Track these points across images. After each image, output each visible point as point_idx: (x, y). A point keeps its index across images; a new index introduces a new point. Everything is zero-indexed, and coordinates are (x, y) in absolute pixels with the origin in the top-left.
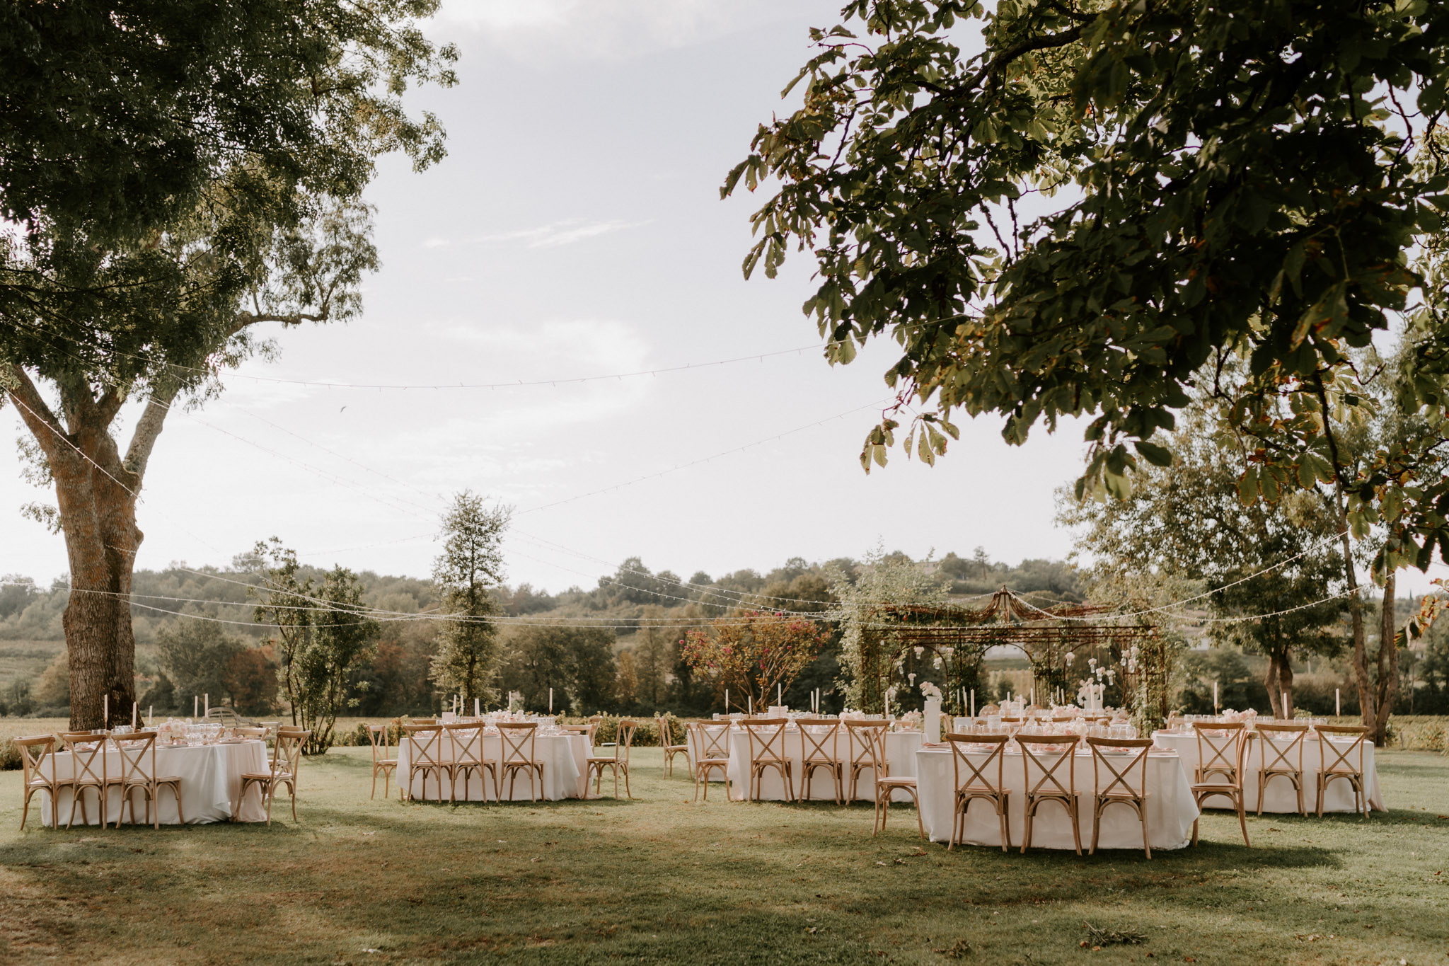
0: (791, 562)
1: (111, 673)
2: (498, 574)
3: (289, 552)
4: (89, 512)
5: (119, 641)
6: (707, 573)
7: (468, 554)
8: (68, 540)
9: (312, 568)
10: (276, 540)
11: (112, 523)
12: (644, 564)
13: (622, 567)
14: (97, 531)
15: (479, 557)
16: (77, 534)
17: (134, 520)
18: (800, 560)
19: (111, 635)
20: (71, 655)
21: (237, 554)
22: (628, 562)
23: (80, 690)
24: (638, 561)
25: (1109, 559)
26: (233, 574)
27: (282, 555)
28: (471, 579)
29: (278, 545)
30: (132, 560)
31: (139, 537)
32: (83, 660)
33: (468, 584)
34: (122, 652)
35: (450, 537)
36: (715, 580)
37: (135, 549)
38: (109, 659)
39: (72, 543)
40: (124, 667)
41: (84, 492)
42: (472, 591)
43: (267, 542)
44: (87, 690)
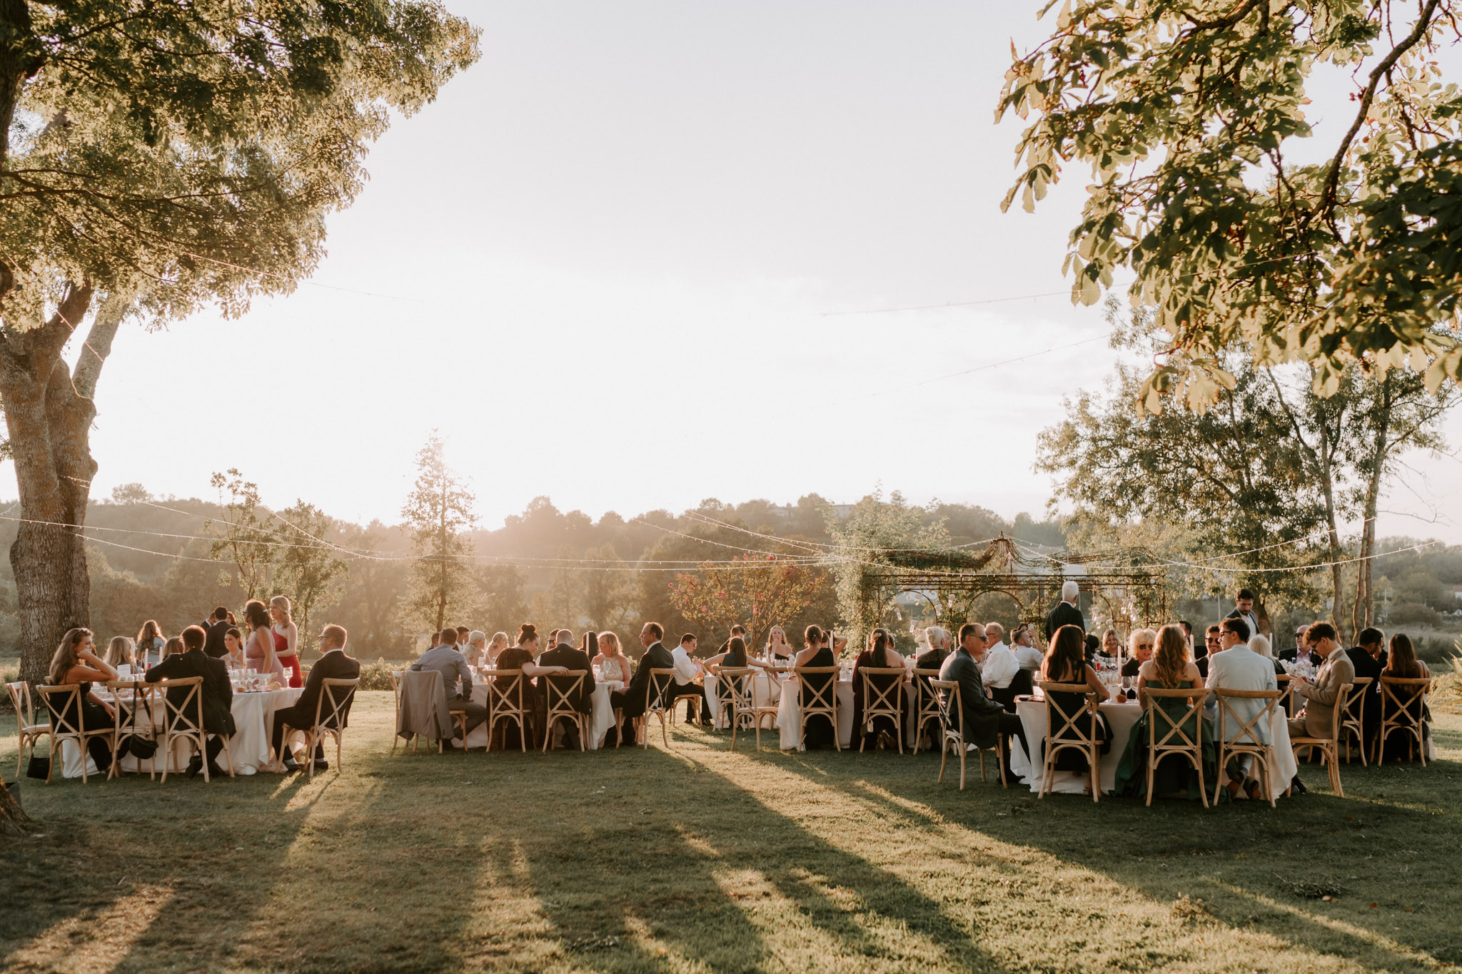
0: (705, 503)
1: (67, 612)
2: (470, 513)
3: (249, 485)
4: (43, 440)
5: (74, 578)
6: (619, 513)
7: (438, 491)
8: (19, 469)
9: (199, 501)
10: (235, 472)
11: (64, 451)
12: (554, 503)
13: (530, 506)
14: (50, 459)
15: (452, 494)
16: (30, 462)
17: (88, 450)
18: (715, 500)
19: (66, 572)
20: (21, 593)
21: (117, 486)
22: (536, 500)
23: (33, 630)
24: (547, 500)
25: (1091, 507)
26: (113, 506)
27: (242, 488)
28: (442, 517)
29: (238, 478)
30: (86, 491)
31: (93, 467)
32: (35, 598)
33: (438, 522)
34: (78, 590)
35: (421, 473)
36: (626, 521)
37: (90, 479)
38: (64, 597)
39: (24, 473)
40: (80, 606)
41: (37, 417)
42: (443, 529)
43: (225, 474)
44: (41, 631)
